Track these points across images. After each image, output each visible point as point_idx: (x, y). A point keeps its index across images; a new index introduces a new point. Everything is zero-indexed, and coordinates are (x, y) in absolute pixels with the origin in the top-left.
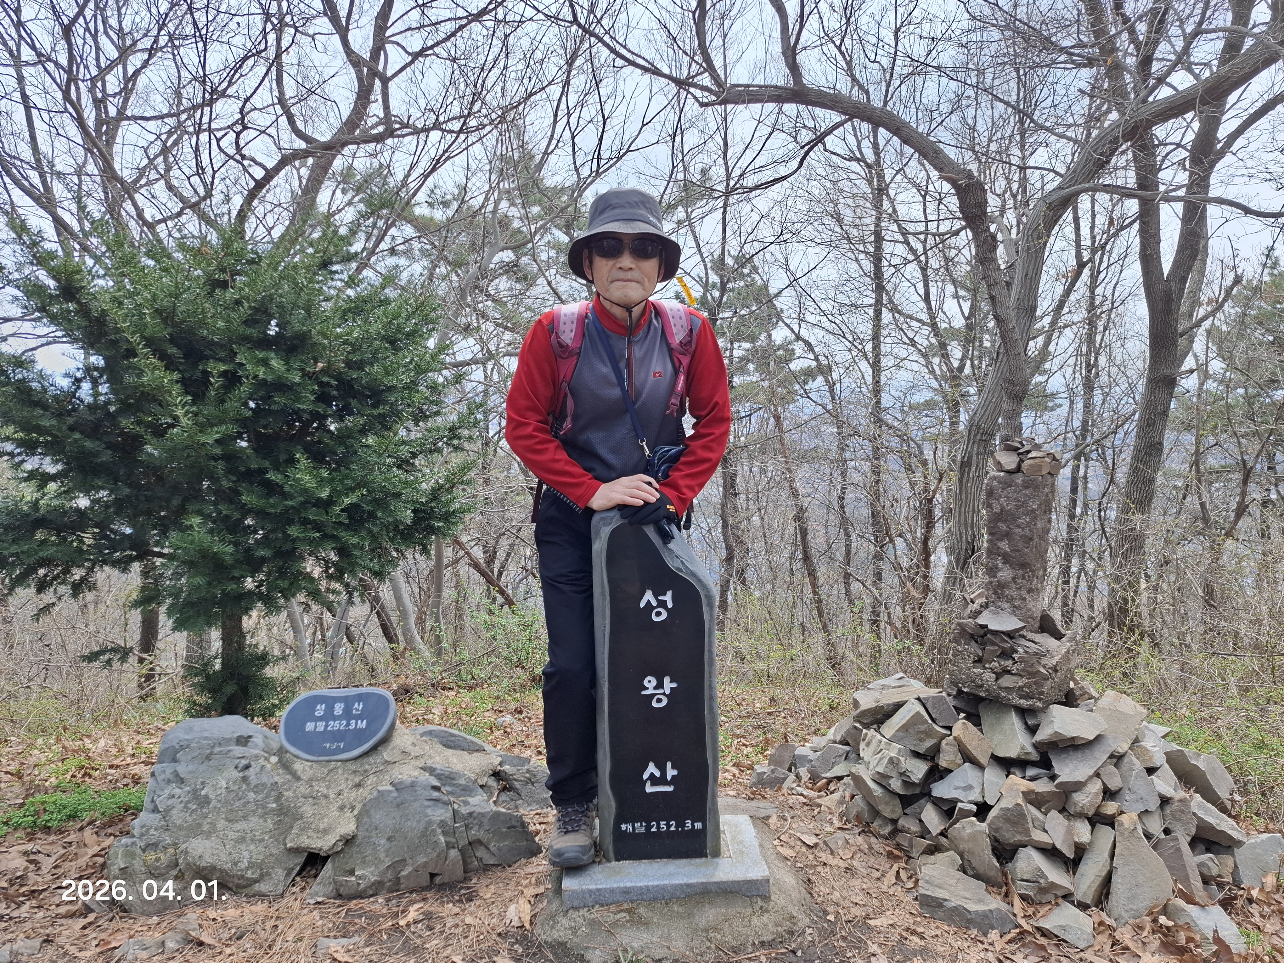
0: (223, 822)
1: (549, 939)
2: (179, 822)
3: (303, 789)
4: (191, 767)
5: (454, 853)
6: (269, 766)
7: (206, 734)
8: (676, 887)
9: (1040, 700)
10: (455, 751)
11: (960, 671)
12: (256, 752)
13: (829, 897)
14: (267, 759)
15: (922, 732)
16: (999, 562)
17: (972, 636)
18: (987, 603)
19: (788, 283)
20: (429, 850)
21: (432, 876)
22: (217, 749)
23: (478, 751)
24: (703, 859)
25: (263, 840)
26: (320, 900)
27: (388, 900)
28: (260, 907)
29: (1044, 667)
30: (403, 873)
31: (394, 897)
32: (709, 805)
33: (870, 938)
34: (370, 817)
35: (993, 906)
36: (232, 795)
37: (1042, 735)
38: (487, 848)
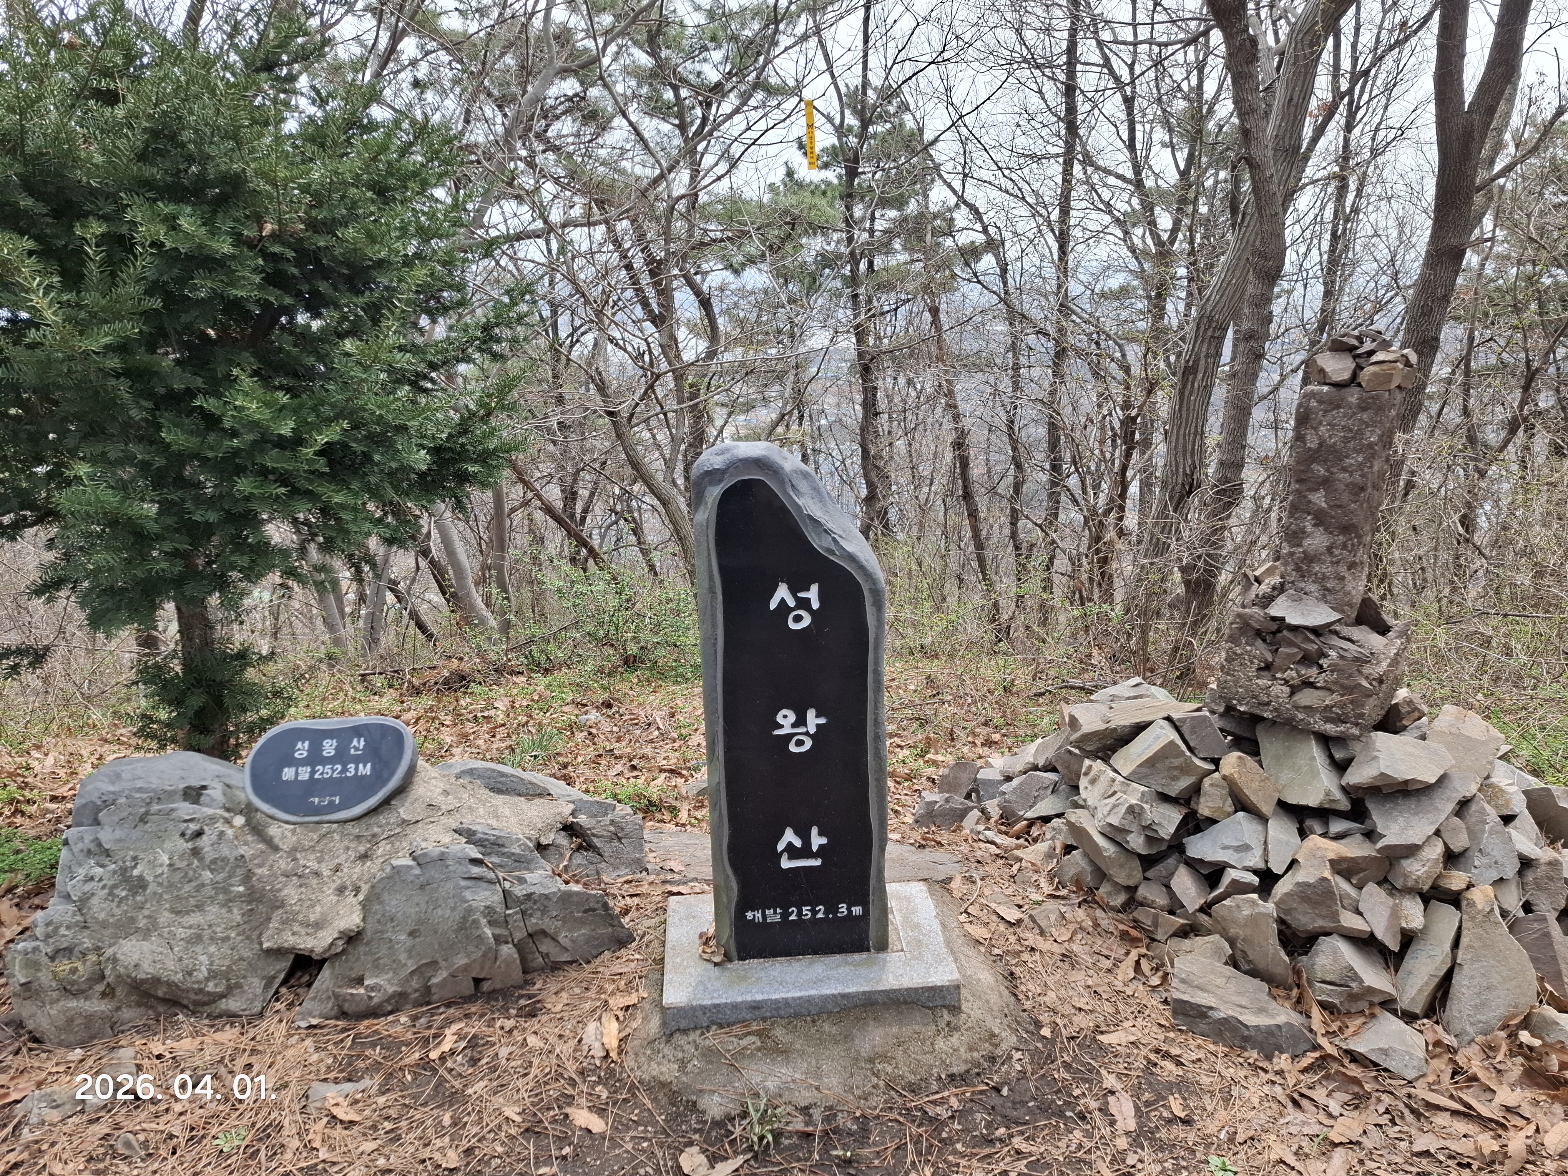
0: (166, 914)
1: (646, 1077)
2: (102, 916)
3: (284, 864)
4: (119, 834)
5: (507, 950)
6: (230, 832)
7: (139, 784)
8: (826, 998)
9: (1357, 725)
10: (507, 798)
11: (1236, 682)
12: (210, 811)
13: (1041, 999)
14: (228, 822)
15: (1176, 768)
16: (1308, 524)
17: (1258, 633)
18: (1282, 585)
19: (950, 123)
20: (471, 948)
21: (477, 981)
22: (155, 807)
23: (540, 795)
24: (864, 955)
25: (228, 938)
26: (314, 1022)
27: (415, 1018)
28: (228, 1035)
29: (1367, 678)
30: (435, 980)
31: (423, 1014)
32: (872, 882)
33: (1104, 1065)
34: (381, 903)
35: (1281, 1019)
36: (179, 875)
37: (1358, 775)
38: (554, 939)
